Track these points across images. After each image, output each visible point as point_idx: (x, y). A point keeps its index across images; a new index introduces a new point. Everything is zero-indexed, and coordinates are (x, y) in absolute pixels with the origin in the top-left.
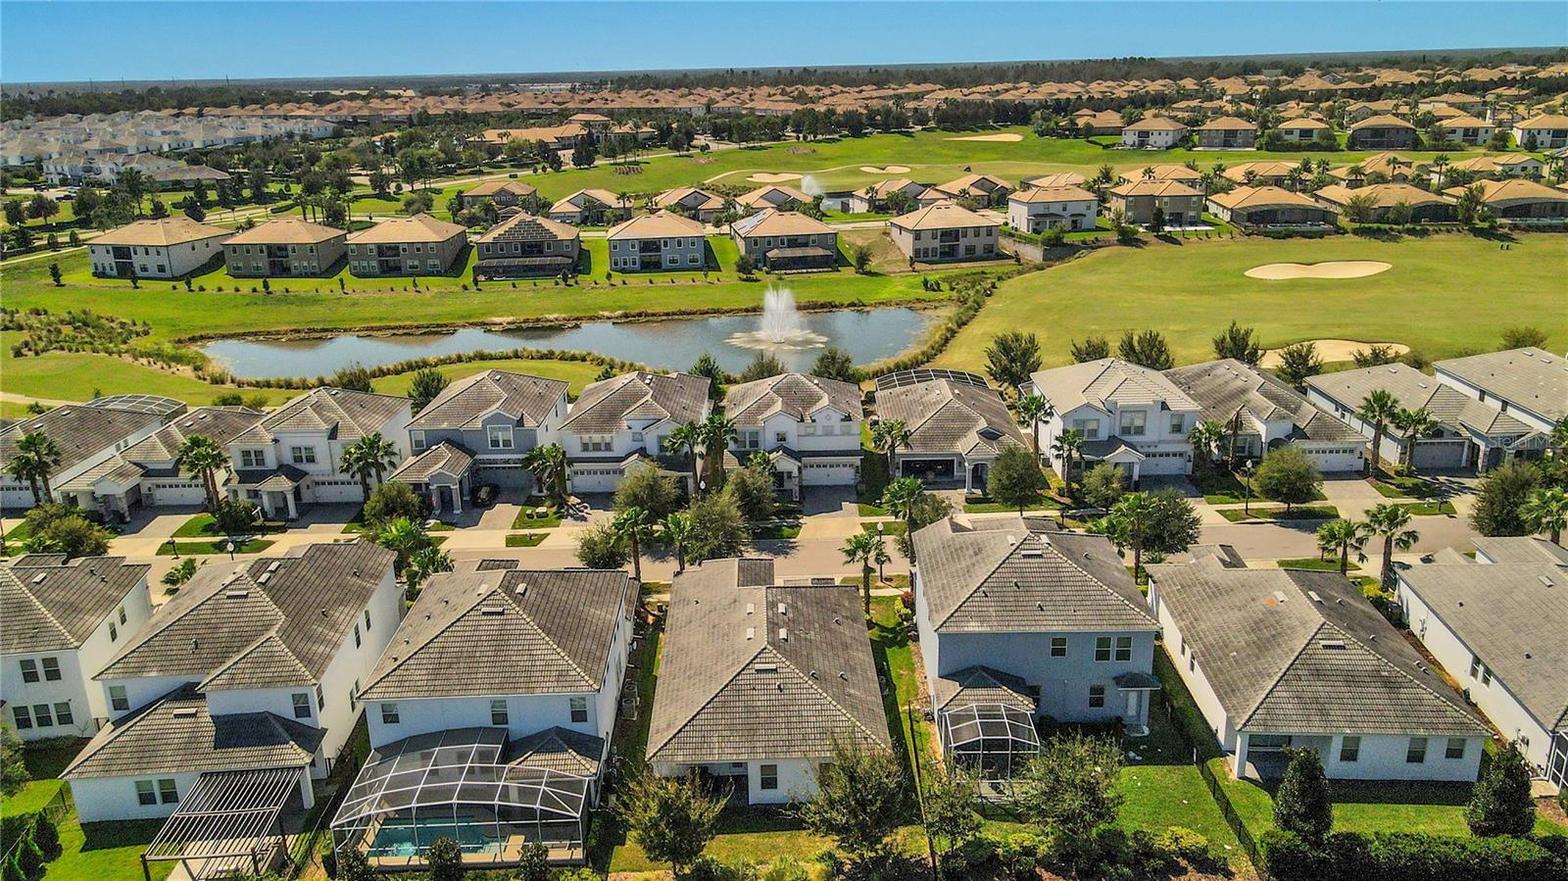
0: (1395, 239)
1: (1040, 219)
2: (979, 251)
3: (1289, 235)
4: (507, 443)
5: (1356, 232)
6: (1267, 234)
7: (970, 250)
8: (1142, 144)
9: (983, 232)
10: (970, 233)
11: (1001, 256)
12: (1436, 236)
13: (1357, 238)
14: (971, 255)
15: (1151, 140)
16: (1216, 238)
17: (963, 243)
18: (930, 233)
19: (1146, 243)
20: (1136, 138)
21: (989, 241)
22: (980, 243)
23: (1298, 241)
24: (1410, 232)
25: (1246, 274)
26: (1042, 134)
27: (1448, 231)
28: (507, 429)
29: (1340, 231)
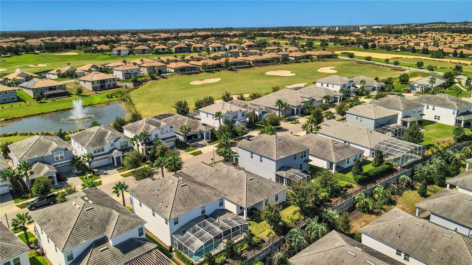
0: (214, 73)
1: (126, 75)
2: (112, 86)
3: (191, 74)
4: (62, 157)
5: (205, 72)
6: (186, 74)
7: (109, 86)
8: (119, 54)
9: (112, 80)
10: (108, 81)
11: (118, 87)
12: (221, 71)
13: (206, 73)
14: (110, 88)
15: (122, 52)
16: (175, 76)
17: (107, 84)
18: (96, 82)
19: (159, 79)
20: (117, 52)
21: (114, 82)
22: (111, 84)
23: (193, 75)
24: (216, 71)
25: (190, 83)
26: (86, 52)
27: (224, 70)
28: (62, 153)
29: (201, 72)
